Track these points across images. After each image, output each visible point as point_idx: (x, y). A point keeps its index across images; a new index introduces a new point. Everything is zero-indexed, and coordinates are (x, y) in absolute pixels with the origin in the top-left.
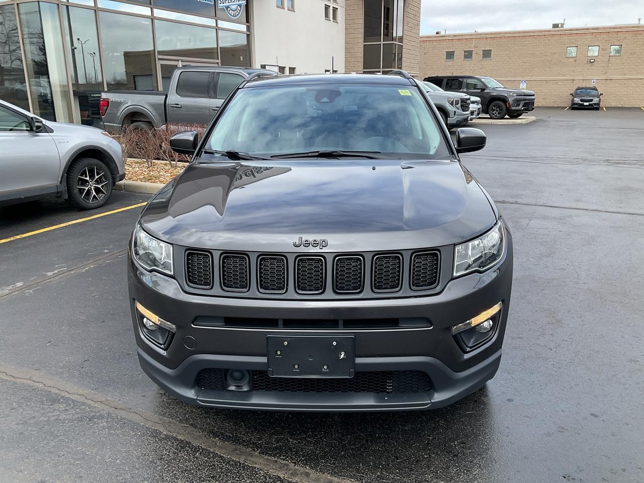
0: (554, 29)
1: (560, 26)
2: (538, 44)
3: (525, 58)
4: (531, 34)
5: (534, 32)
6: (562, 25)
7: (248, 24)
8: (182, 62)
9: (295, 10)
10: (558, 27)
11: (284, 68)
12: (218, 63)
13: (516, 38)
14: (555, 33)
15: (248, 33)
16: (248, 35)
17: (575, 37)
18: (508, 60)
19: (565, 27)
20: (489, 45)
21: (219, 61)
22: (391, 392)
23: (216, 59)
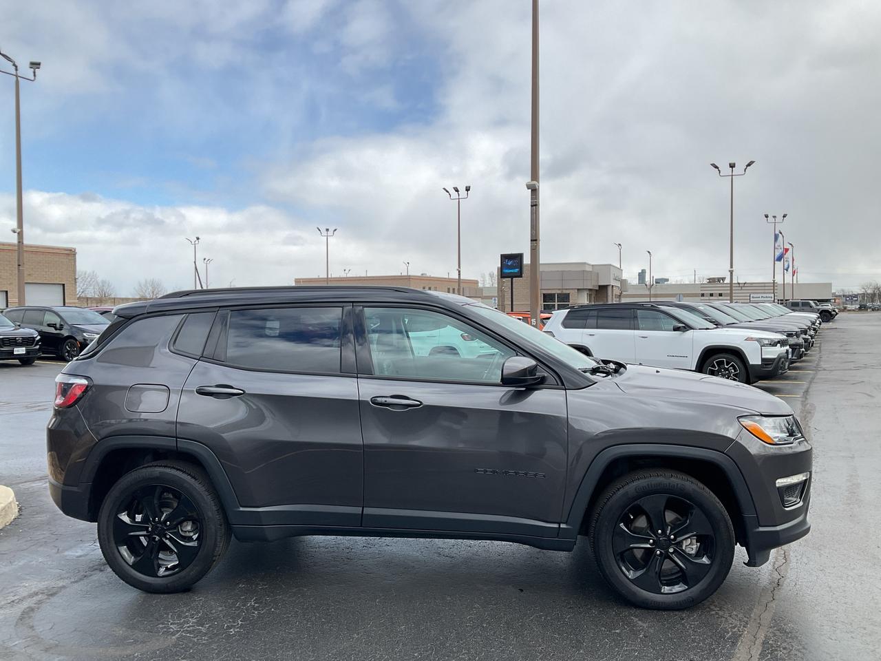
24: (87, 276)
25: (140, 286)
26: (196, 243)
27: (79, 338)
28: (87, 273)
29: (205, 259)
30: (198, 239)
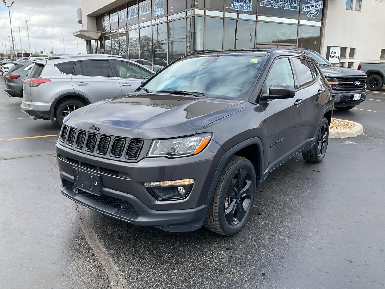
7: (322, 21)
8: (272, 46)
9: (362, 10)
11: (346, 48)
12: (296, 46)
15: (322, 27)
16: (321, 28)
21: (297, 45)
22: (123, 211)
23: (295, 43)
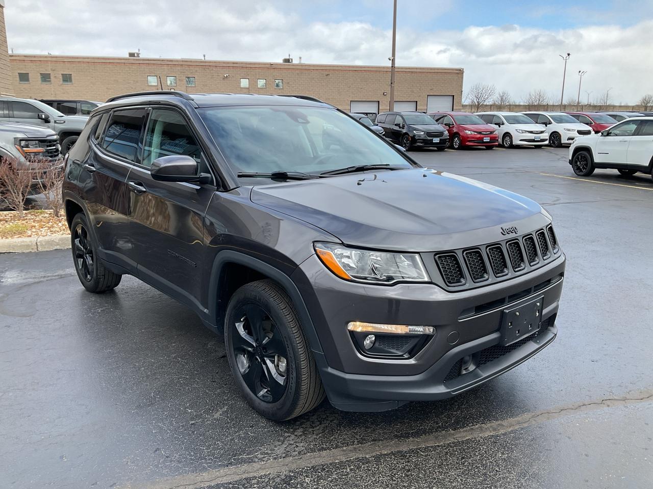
0: (130, 58)
1: (136, 55)
2: (119, 71)
3: (109, 84)
4: (111, 61)
5: (114, 59)
6: (138, 54)
10: (134, 56)
13: (96, 64)
14: (133, 62)
17: (153, 67)
18: (92, 85)
19: (141, 56)
20: (68, 69)
24: (488, 88)
25: (530, 95)
26: (567, 58)
27: (411, 135)
28: (489, 86)
29: (580, 72)
30: (569, 55)
